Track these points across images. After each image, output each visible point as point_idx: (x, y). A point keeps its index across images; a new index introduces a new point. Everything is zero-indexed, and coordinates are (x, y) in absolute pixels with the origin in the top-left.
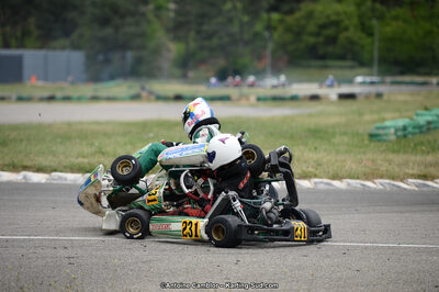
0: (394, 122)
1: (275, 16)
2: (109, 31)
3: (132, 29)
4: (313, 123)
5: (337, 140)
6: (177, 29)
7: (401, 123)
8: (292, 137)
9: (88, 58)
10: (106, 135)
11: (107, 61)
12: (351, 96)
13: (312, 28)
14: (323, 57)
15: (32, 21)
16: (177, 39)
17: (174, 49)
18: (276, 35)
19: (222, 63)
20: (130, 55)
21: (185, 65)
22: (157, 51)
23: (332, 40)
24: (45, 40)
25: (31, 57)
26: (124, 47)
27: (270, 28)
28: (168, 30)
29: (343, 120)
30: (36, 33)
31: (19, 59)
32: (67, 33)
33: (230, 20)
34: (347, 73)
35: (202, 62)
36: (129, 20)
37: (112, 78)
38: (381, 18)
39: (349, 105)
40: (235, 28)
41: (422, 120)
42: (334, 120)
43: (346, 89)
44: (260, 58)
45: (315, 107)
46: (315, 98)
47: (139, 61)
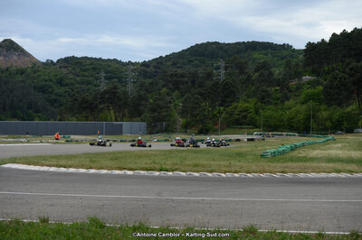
0: (270, 150)
1: (222, 108)
2: (156, 114)
3: (165, 113)
4: (238, 150)
5: (248, 157)
6: (183, 113)
7: (273, 150)
8: (230, 156)
9: (148, 124)
10: (156, 155)
11: (155, 126)
12: (253, 140)
13: (236, 112)
14: (241, 124)
15: (126, 110)
16: (182, 117)
17: (182, 121)
18: (222, 115)
19: (201, 126)
20: (164, 123)
21: (186, 128)
22: (175, 122)
23: (245, 117)
24: (131, 118)
25: (126, 125)
26: (162, 121)
27: (219, 112)
28: (179, 114)
29: (249, 149)
30: (127, 115)
31: (121, 125)
32: (139, 115)
33: (204, 110)
34: (251, 131)
35: (193, 126)
36: (164, 110)
37: (157, 133)
38: (263, 109)
39: (251, 143)
40: (206, 113)
41: (281, 149)
42: (246, 149)
43: (250, 137)
44: (216, 125)
45: (238, 144)
46: (238, 140)
47: (168, 126)
